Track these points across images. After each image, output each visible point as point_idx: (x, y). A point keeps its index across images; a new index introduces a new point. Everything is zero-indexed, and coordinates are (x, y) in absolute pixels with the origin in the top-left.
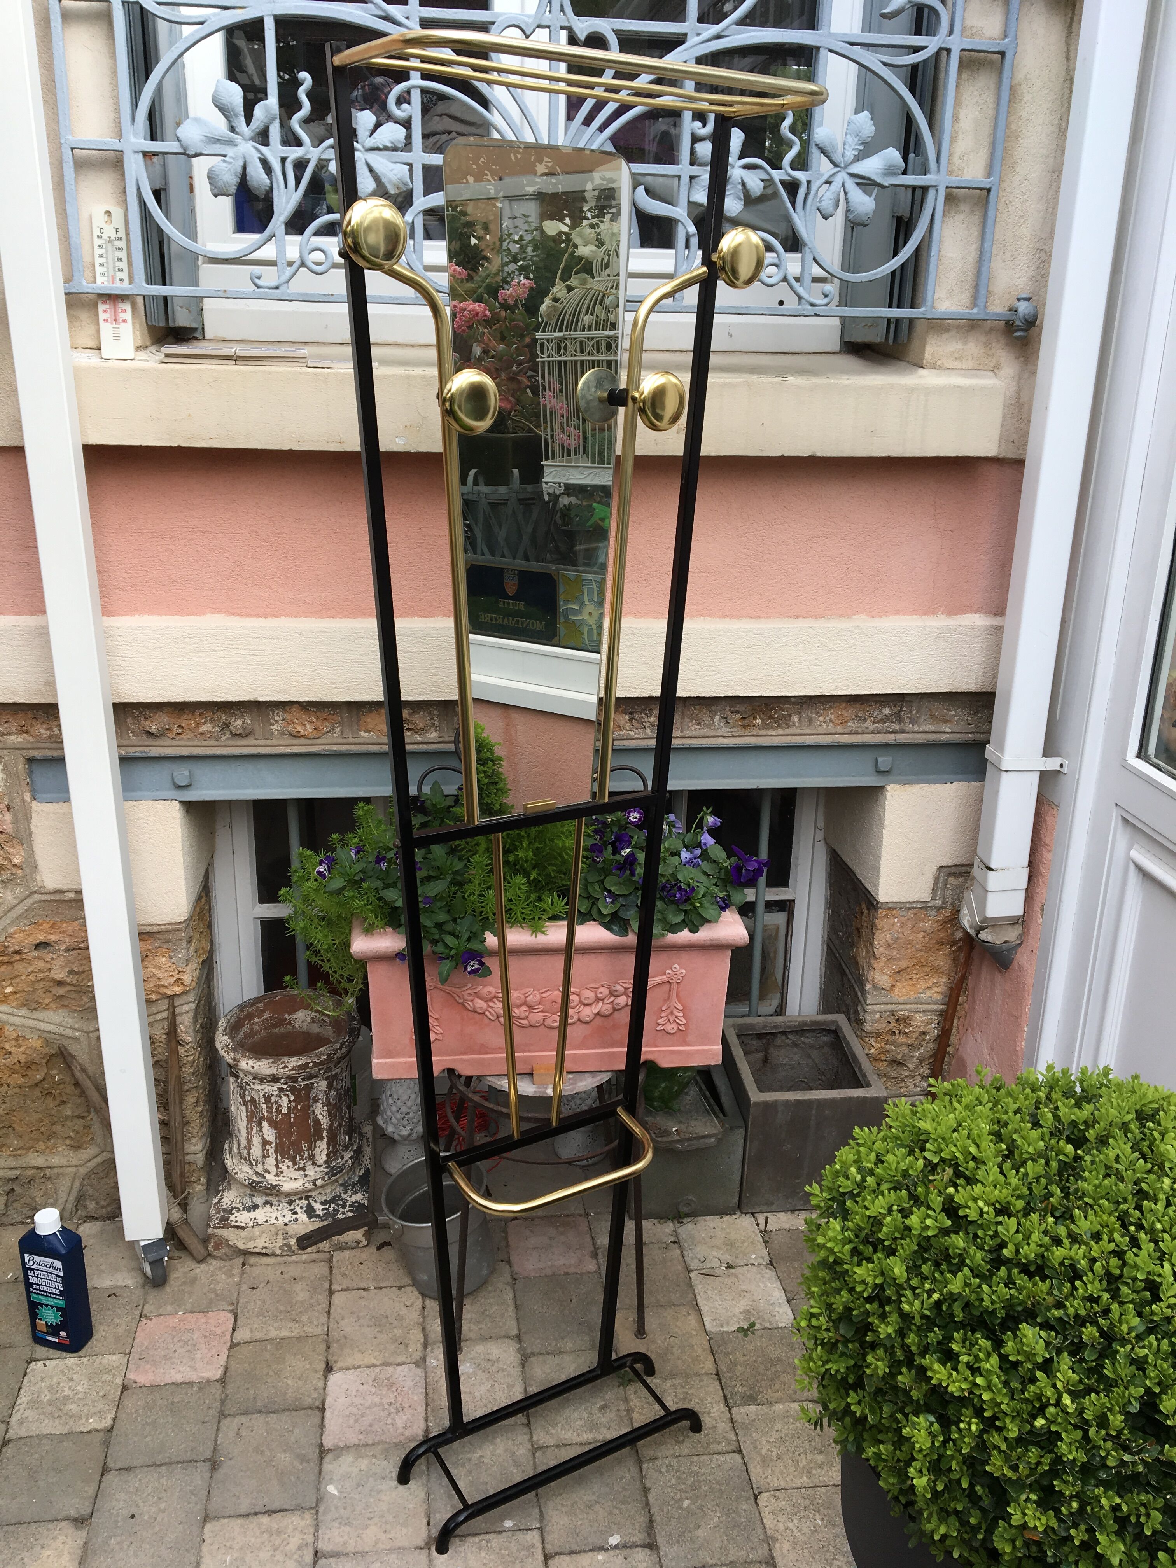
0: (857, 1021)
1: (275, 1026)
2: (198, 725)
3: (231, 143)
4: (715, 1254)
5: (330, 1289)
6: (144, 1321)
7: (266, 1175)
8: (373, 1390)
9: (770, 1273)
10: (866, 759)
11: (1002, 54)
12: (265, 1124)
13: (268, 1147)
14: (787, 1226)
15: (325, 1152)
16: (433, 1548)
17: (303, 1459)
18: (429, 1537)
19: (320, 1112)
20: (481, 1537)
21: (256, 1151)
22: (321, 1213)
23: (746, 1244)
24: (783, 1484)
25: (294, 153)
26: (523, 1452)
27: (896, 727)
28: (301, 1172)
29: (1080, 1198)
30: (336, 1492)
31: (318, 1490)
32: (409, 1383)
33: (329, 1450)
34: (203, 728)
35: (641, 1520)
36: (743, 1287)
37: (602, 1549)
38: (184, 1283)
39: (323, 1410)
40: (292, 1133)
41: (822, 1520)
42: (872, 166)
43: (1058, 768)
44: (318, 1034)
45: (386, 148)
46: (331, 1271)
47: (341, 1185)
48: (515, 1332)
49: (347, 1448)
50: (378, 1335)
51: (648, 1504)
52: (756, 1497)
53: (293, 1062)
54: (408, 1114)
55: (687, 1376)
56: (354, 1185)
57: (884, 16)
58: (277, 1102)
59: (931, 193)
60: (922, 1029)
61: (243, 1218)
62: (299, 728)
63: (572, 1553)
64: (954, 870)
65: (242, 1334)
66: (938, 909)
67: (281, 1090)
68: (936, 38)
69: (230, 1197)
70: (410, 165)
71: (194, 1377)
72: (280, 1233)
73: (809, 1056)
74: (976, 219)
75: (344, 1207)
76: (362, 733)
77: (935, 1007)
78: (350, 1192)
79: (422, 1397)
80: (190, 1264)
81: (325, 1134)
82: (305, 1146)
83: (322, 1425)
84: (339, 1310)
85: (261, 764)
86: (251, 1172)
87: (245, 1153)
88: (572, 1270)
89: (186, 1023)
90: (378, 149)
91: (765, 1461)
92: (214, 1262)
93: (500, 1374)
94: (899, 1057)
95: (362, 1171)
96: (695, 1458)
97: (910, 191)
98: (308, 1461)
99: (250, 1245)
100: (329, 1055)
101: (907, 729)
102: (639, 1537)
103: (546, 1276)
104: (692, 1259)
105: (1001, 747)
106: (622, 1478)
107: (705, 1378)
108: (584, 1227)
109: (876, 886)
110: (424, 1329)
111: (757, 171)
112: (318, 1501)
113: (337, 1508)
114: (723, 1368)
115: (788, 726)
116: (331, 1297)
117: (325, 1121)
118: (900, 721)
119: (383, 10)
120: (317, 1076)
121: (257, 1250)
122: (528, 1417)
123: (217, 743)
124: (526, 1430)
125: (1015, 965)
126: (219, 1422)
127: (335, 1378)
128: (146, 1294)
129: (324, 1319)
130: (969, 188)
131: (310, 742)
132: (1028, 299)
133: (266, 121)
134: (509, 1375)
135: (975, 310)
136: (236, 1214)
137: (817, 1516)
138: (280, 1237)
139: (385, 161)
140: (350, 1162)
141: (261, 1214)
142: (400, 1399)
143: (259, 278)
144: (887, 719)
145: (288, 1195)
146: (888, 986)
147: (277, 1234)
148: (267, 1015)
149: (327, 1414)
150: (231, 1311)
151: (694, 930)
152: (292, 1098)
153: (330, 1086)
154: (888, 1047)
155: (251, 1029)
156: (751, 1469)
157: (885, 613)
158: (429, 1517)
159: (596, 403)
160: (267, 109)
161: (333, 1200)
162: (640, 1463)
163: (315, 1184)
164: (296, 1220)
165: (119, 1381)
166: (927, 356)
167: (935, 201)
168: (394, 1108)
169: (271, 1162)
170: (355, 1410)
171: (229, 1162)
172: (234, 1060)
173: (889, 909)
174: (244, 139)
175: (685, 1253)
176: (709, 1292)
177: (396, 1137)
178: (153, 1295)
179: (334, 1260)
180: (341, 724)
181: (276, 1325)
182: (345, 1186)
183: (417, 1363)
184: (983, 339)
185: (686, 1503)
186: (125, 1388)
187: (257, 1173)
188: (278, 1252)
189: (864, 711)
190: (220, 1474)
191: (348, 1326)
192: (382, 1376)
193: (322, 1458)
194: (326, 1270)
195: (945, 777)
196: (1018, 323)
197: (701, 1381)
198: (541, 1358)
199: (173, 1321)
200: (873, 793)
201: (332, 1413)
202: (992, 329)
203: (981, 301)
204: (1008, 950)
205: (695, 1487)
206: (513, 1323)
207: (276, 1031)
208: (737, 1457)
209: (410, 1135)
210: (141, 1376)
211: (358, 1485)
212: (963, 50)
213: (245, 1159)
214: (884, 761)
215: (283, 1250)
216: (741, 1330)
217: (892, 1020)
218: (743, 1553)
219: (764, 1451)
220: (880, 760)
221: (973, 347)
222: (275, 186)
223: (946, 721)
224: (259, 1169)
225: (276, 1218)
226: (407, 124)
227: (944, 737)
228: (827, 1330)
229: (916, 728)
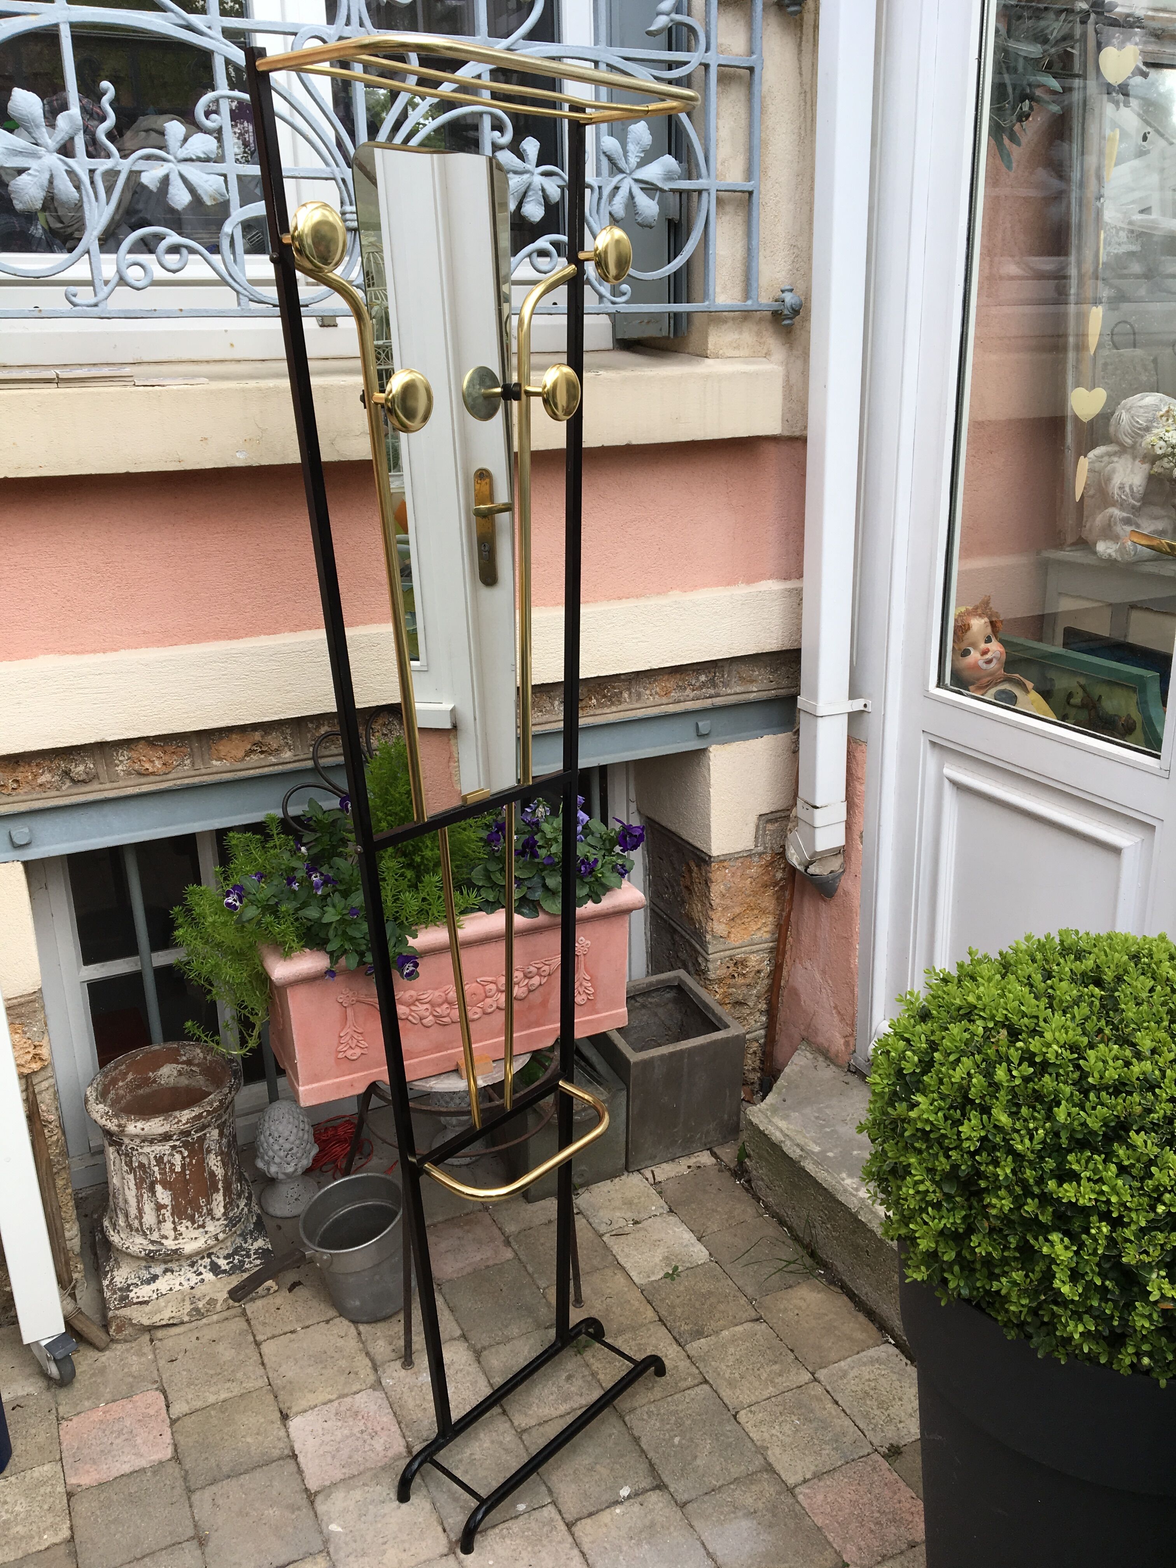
0: (700, 973)
1: (139, 1087)
2: (35, 776)
3: (34, 155)
4: (618, 1214)
5: (255, 1341)
6: (64, 1423)
7: (164, 1241)
8: (339, 1424)
9: (673, 1219)
10: (686, 727)
11: (751, 69)
12: (159, 1188)
13: (163, 1211)
14: (673, 1174)
15: (222, 1204)
16: (458, 1551)
17: (293, 1508)
18: (450, 1542)
19: (214, 1163)
20: (501, 1526)
21: (149, 1218)
22: (227, 1267)
23: (643, 1199)
24: (753, 1399)
25: (102, 165)
26: (509, 1438)
27: (712, 691)
28: (201, 1230)
29: (1127, 1026)
30: (340, 1529)
31: (321, 1532)
32: (373, 1408)
33: (317, 1493)
34: (42, 779)
35: (643, 1466)
36: (655, 1238)
37: (617, 1503)
38: (93, 1375)
39: (295, 1456)
40: (188, 1191)
41: (799, 1419)
42: (654, 172)
43: (862, 708)
44: (187, 1086)
45: (199, 159)
46: (249, 1324)
47: (240, 1235)
48: (458, 1332)
49: (334, 1484)
50: (323, 1371)
51: (643, 1451)
52: (735, 1417)
53: (186, 1115)
54: (291, 1149)
55: (634, 1329)
56: (251, 1232)
57: (649, 33)
58: (169, 1162)
59: (705, 195)
60: (757, 968)
61: (144, 1292)
62: (147, 766)
63: (590, 1515)
64: (771, 817)
65: (178, 1409)
66: (760, 854)
67: (174, 1147)
68: (696, 54)
69: (122, 1275)
70: (225, 176)
71: (143, 1463)
72: (187, 1298)
73: (656, 1015)
74: (740, 219)
75: (249, 1256)
76: (214, 762)
77: (766, 945)
78: (250, 1241)
79: (391, 1416)
80: (93, 1354)
81: (220, 1185)
82: (202, 1201)
83: (300, 1471)
84: (274, 1359)
85: (107, 809)
86: (145, 1242)
87: (136, 1224)
88: (491, 1263)
89: (48, 1101)
90: (191, 160)
91: (732, 1384)
92: (119, 1346)
93: (459, 1375)
94: (740, 997)
95: (255, 1218)
96: (669, 1399)
97: (678, 195)
98: (299, 1509)
99: (156, 1319)
100: (220, 1101)
101: (722, 693)
102: (646, 1483)
103: (469, 1274)
104: (600, 1224)
105: (814, 696)
106: (610, 1436)
107: (651, 1326)
108: (488, 1220)
109: (708, 842)
110: (367, 1354)
111: (554, 178)
112: (326, 1542)
113: (346, 1544)
114: (663, 1313)
115: (620, 703)
116: (259, 1349)
117: (219, 1172)
118: (715, 686)
119: (184, 19)
120: (209, 1126)
121: (164, 1323)
122: (502, 1406)
123: (58, 793)
124: (505, 1418)
125: (840, 891)
126: (189, 1498)
127: (295, 1424)
128: (55, 1396)
129: (260, 1371)
130: (735, 191)
131: (158, 778)
132: (791, 290)
133: (70, 131)
134: (468, 1373)
135: (749, 302)
136: (135, 1290)
137: (794, 1418)
138: (187, 1302)
139: (198, 172)
140: (246, 1209)
141: (162, 1284)
142: (369, 1425)
143: (75, 296)
144: (703, 685)
145: (189, 1257)
146: (725, 934)
147: (184, 1300)
148: (130, 1076)
149: (301, 1459)
150: (157, 1389)
151: (597, 901)
152: (186, 1154)
153: (221, 1134)
154: (730, 990)
155: (117, 1094)
156: (723, 1394)
157: (695, 587)
158: (442, 1524)
159: (481, 400)
160: (71, 119)
161: (236, 1252)
162: (622, 1417)
163: (217, 1239)
164: (202, 1281)
165: (61, 1489)
166: (710, 346)
167: (708, 203)
168: (276, 1147)
169: (167, 1227)
170: (328, 1448)
171: (115, 1238)
172: (119, 1126)
173: (721, 861)
174: (48, 151)
175: (591, 1220)
176: (626, 1250)
177: (281, 1176)
178: (63, 1395)
179: (248, 1312)
180: (191, 755)
181: (212, 1389)
182: (243, 1236)
183: (373, 1387)
184: (755, 328)
185: (677, 1440)
186: (70, 1495)
187: (153, 1242)
188: (186, 1319)
189: (684, 680)
190: (211, 1548)
191: (290, 1371)
192: (343, 1408)
193: (312, 1503)
194: (244, 1325)
195: (755, 732)
196: (786, 312)
197: (649, 1329)
198: (493, 1350)
199: (97, 1415)
200: (696, 757)
201: (305, 1456)
202: (761, 320)
203: (753, 294)
204: (834, 879)
205: (679, 1424)
206: (454, 1324)
207: (141, 1092)
208: (706, 1387)
209: (296, 1170)
210: (84, 1478)
211: (360, 1516)
212: (719, 65)
213: (137, 1230)
214: (704, 725)
215: (192, 1316)
216: (667, 1275)
217: (731, 964)
218: (743, 1467)
219: (727, 1376)
220: (700, 724)
221: (746, 336)
222: (85, 199)
223: (752, 681)
224: (155, 1236)
225: (181, 1284)
226: (218, 134)
227: (752, 696)
228: (934, 1192)
229: (729, 691)
